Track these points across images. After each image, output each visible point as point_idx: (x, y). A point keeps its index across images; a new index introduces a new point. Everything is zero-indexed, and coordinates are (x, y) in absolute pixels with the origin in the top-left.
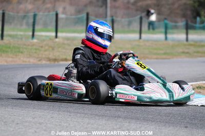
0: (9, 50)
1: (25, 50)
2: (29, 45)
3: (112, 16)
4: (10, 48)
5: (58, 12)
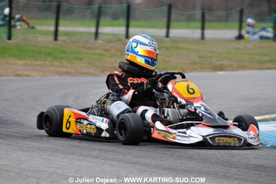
0: (64, 55)
1: (84, 55)
2: (89, 48)
3: (203, 9)
5: (131, 4)
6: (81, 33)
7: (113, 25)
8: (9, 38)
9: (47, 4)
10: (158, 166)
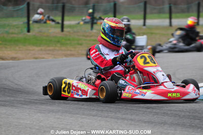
3: (170, 4)
5: (116, 2)
8: (29, 31)
9: (55, 5)
10: (140, 120)
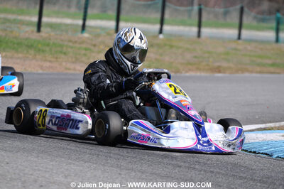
0: (47, 49)
1: (69, 50)
2: (76, 42)
4: (48, 45)
6: (67, 25)
7: (101, 19)
